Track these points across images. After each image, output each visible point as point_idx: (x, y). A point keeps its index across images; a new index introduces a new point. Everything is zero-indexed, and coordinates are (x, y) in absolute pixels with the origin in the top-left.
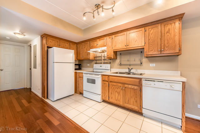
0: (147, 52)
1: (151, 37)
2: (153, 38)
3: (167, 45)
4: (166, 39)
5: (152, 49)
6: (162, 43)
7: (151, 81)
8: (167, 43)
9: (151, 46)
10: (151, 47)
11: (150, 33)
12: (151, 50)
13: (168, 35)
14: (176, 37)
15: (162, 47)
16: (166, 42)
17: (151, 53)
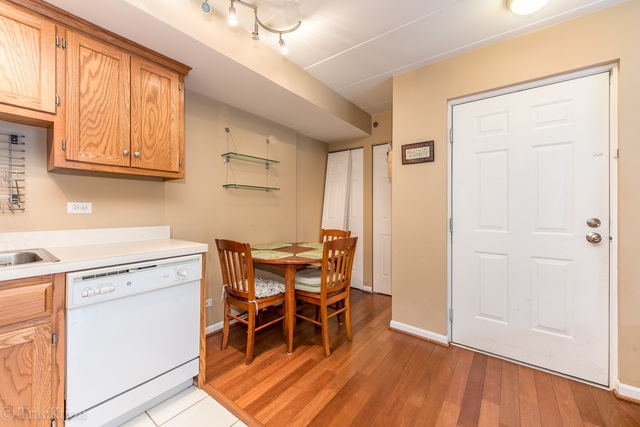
0: (71, 146)
1: (88, 87)
2: (98, 95)
3: (150, 142)
4: (147, 120)
5: (95, 140)
6: (134, 128)
7: (109, 274)
8: (151, 136)
9: (90, 124)
10: (90, 128)
11: (87, 67)
12: (90, 144)
13: (151, 109)
14: (173, 124)
15: (136, 145)
16: (146, 130)
17: (91, 157)
